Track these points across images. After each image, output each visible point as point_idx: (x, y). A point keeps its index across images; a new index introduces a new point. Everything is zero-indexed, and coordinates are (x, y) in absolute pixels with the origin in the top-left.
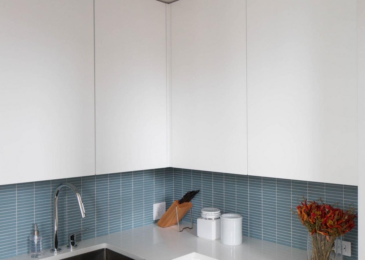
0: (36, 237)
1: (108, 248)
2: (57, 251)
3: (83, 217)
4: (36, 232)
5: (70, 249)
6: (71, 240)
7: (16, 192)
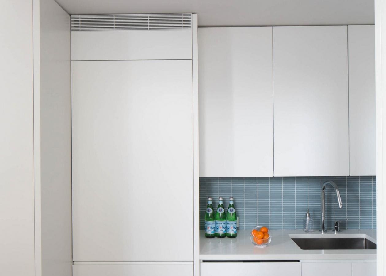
0: (308, 218)
1: (366, 238)
2: (324, 231)
3: (340, 207)
4: (308, 214)
5: (335, 232)
6: (336, 226)
7: (295, 184)
